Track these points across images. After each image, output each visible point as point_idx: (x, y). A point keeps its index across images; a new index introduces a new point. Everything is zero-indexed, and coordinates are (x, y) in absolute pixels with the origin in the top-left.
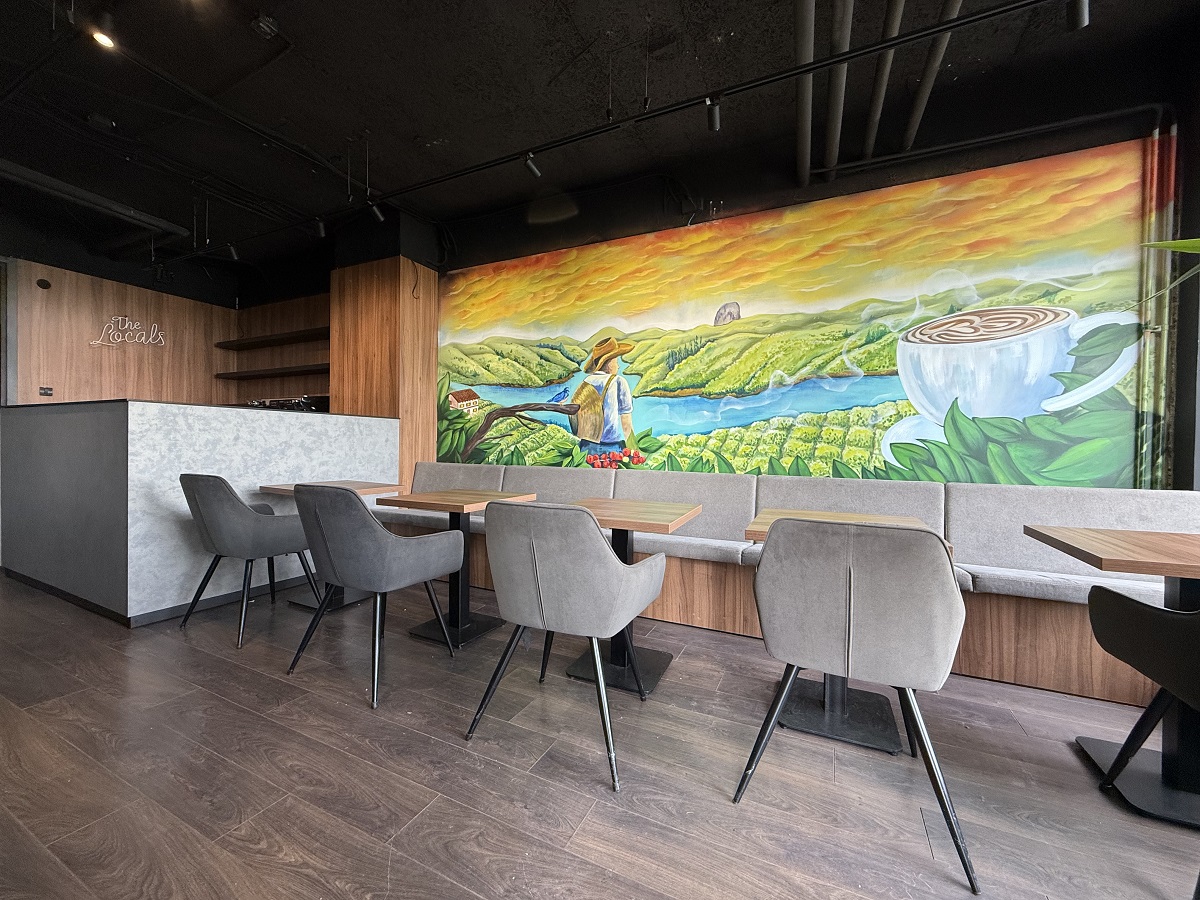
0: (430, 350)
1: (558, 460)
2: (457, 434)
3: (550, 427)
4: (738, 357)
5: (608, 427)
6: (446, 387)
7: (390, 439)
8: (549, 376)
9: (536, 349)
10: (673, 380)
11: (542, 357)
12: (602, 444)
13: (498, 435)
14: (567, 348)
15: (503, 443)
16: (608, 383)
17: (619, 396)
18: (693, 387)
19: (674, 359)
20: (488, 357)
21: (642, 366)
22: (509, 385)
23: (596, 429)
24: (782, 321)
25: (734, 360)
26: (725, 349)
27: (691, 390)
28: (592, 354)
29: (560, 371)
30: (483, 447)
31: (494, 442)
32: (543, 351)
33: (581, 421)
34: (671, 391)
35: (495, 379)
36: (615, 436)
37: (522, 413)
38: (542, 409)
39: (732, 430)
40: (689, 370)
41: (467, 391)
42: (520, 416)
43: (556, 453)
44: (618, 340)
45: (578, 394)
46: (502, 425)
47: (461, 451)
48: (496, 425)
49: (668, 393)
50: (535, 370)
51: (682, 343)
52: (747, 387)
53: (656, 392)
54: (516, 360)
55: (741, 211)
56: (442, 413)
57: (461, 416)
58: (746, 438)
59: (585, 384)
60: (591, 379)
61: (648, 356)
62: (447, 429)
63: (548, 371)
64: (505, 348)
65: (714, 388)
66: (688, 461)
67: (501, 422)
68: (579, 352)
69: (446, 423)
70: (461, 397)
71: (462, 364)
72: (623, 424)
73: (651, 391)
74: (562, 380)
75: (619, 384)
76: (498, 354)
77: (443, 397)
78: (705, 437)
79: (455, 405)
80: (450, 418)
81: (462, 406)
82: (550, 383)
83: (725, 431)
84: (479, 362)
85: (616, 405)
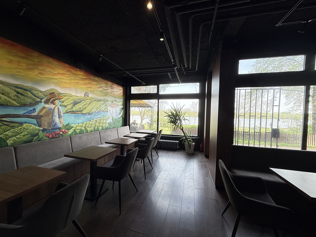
1: (31, 138)
3: (25, 125)
5: (54, 123)
8: (23, 102)
9: (14, 88)
10: (75, 109)
11: (17, 93)
12: (52, 129)
14: (34, 92)
16: (54, 108)
17: (58, 112)
18: (80, 111)
21: (66, 104)
24: (95, 99)
25: (88, 106)
26: (86, 103)
28: (47, 97)
29: (31, 101)
36: (57, 126)
37: (4, 119)
39: (88, 122)
40: (78, 107)
45: (41, 111)
49: (73, 113)
50: (13, 98)
51: (77, 99)
52: (90, 112)
53: (70, 112)
58: (90, 124)
59: (44, 108)
60: (47, 106)
61: (68, 101)
65: (84, 112)
66: (79, 131)
68: (41, 95)
72: (60, 122)
75: (58, 109)
78: (82, 124)
82: (24, 105)
83: (86, 122)
85: (58, 116)
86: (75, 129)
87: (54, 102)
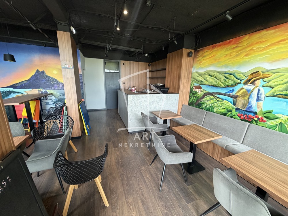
0: (190, 73)
1: (226, 112)
2: (195, 98)
3: (224, 101)
5: (250, 106)
6: (193, 84)
7: (176, 99)
8: (227, 84)
9: (224, 74)
11: (225, 77)
12: (245, 111)
13: (206, 100)
14: (237, 75)
15: (208, 103)
16: (253, 89)
17: (258, 95)
20: (206, 76)
21: (274, 84)
22: (212, 86)
23: (244, 105)
28: (248, 77)
29: (232, 83)
30: (201, 103)
31: (205, 102)
32: (227, 75)
33: (238, 101)
35: (208, 83)
36: (252, 109)
37: (215, 95)
38: (223, 95)
41: (198, 86)
42: (214, 96)
43: (225, 110)
44: (262, 72)
45: (238, 91)
46: (208, 98)
47: (195, 102)
48: (206, 97)
50: (222, 81)
53: (280, 96)
54: (216, 78)
56: (191, 91)
57: (196, 93)
59: (242, 88)
60: (246, 87)
61: (279, 80)
62: (192, 96)
63: (227, 82)
64: (212, 74)
67: (208, 97)
68: (242, 76)
69: (192, 94)
70: (197, 87)
71: (198, 78)
72: (258, 106)
73: (276, 95)
74: (232, 86)
75: (259, 90)
76: (210, 75)
77: (192, 87)
79: (195, 90)
80: (193, 93)
81: (197, 90)
82: (227, 86)
84: (203, 78)
85: (256, 98)
86: (283, 122)
87: (256, 82)
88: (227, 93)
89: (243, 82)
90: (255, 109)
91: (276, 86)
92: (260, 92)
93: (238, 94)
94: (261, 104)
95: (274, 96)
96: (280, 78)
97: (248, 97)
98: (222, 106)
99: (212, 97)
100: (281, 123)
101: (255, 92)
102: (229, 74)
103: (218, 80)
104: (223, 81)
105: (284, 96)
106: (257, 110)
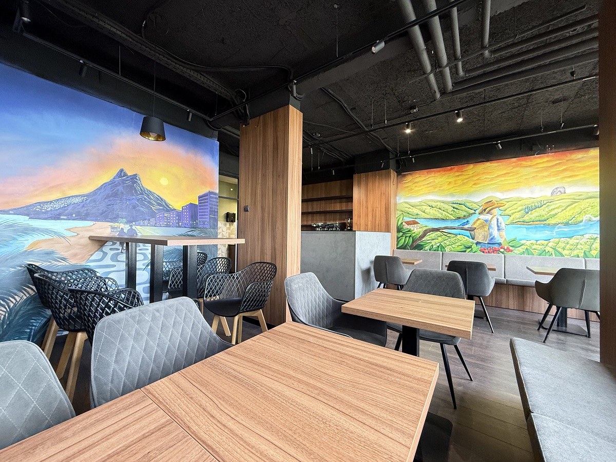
1: (464, 250)
2: (408, 238)
3: (459, 236)
4: (565, 209)
5: (492, 237)
6: (401, 219)
7: (389, 238)
8: (458, 216)
9: (451, 205)
10: (528, 218)
11: (454, 208)
12: (488, 243)
13: (430, 239)
14: (468, 204)
15: (433, 243)
17: (497, 224)
18: (540, 221)
19: (528, 210)
20: (424, 207)
21: (510, 212)
22: (436, 219)
23: (485, 238)
24: (590, 195)
25: (563, 210)
26: (557, 206)
27: (538, 222)
28: (482, 207)
29: (465, 214)
30: (421, 244)
31: (428, 242)
32: (455, 205)
33: (477, 234)
34: (527, 222)
35: (428, 217)
36: (496, 240)
37: (444, 231)
38: (454, 229)
39: (562, 239)
40: (537, 214)
41: (413, 221)
42: (442, 231)
43: (463, 247)
44: (496, 201)
45: (475, 223)
47: (409, 245)
48: (429, 235)
49: (525, 223)
50: (450, 213)
51: (533, 203)
52: (570, 222)
53: (519, 223)
54: (440, 209)
55: (564, 149)
56: (399, 229)
57: (410, 231)
58: (570, 242)
59: (479, 219)
60: (482, 217)
62: (402, 236)
63: (458, 213)
64: (434, 204)
65: (552, 221)
66: (537, 251)
67: (432, 234)
68: (475, 206)
69: (401, 234)
71: (410, 210)
72: (500, 235)
73: (516, 222)
74: (465, 217)
75: (498, 219)
76: (430, 206)
77: (399, 223)
78: (546, 242)
79: (406, 227)
80: (403, 231)
81: (410, 227)
82: (459, 218)
83: (558, 239)
84: (420, 209)
85: (496, 228)
86: (528, 248)
87: (492, 211)
88: (461, 226)
89: (477, 212)
90: (498, 239)
91: (513, 214)
92: (499, 221)
93: (475, 226)
94: (503, 233)
95: (513, 223)
96: (515, 207)
97: (487, 227)
98: (457, 243)
99: (438, 233)
100: (527, 249)
101: (494, 222)
102: (457, 204)
103: (444, 211)
104: (452, 212)
105: (522, 223)
106: (501, 241)
